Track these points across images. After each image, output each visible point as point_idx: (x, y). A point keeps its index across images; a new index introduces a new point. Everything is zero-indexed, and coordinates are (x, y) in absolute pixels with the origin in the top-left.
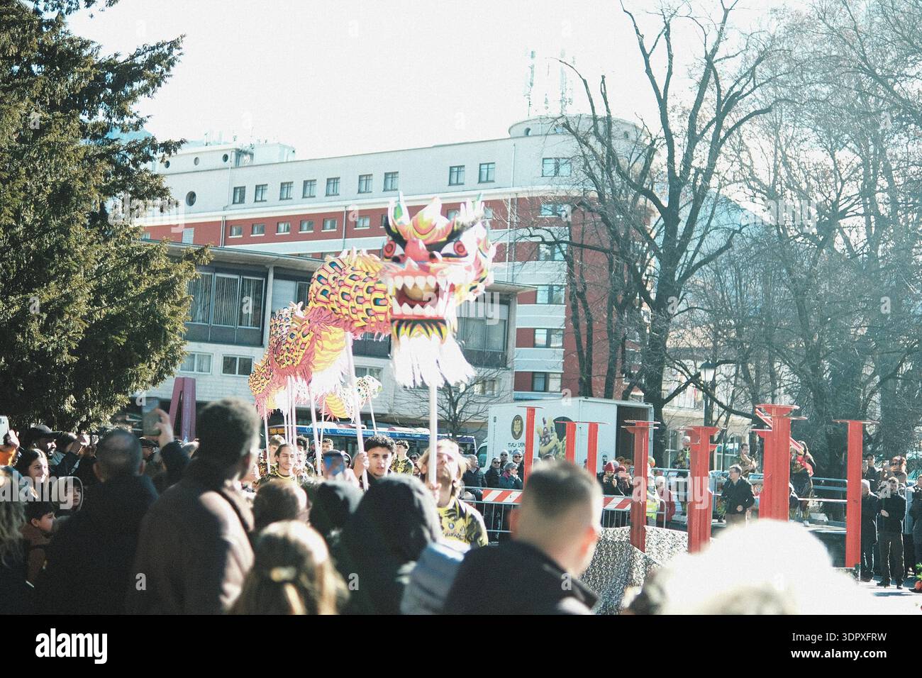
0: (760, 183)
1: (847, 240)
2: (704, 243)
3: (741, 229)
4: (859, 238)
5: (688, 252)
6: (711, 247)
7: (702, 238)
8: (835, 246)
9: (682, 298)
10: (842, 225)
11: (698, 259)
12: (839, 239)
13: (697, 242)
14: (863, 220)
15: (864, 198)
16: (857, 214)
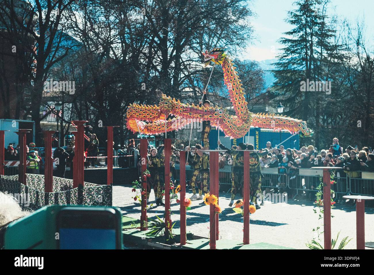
0: (79, 29)
1: (114, 53)
2: (57, 53)
3: (71, 48)
4: (119, 52)
5: (50, 57)
6: (60, 55)
7: (56, 51)
8: (110, 55)
9: (48, 76)
10: (112, 47)
11: (54, 60)
12: (111, 52)
13: (53, 53)
14: (120, 45)
15: (120, 36)
16: (117, 43)
